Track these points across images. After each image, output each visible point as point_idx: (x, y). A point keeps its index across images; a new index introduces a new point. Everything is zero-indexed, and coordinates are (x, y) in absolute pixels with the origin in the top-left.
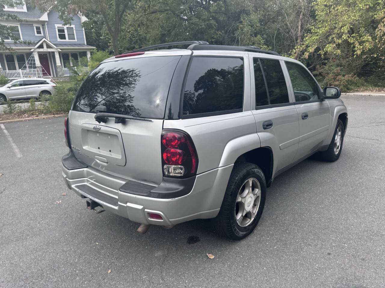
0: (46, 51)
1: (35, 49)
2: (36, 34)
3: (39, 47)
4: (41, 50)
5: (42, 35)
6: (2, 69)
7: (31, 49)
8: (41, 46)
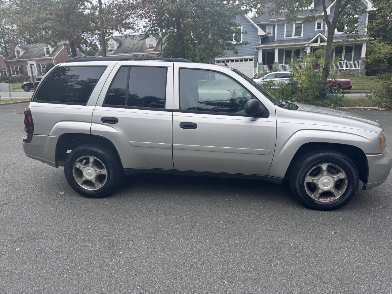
0: (319, 45)
1: (309, 44)
2: (316, 30)
3: (314, 42)
4: (315, 44)
5: (322, 29)
6: (278, 63)
7: (305, 44)
8: (316, 41)
